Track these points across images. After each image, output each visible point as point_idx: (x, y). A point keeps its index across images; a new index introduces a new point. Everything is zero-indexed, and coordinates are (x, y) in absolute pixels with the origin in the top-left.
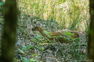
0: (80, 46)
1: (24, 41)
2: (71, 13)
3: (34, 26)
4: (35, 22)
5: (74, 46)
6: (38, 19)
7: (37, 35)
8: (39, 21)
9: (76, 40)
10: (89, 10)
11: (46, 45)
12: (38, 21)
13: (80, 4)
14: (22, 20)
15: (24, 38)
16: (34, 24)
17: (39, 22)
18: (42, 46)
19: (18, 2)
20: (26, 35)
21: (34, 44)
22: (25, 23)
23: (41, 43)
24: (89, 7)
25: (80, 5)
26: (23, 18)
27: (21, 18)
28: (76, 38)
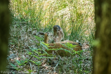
0: (83, 60)
1: (18, 54)
2: (73, 21)
3: (29, 37)
4: (30, 32)
5: (76, 61)
6: (34, 29)
7: (32, 47)
8: (36, 30)
9: (79, 53)
10: (93, 17)
11: (43, 59)
12: (33, 30)
13: (83, 10)
14: (15, 29)
15: (18, 50)
16: (29, 35)
17: (36, 32)
18: (38, 61)
19: (10, 8)
20: (20, 47)
21: (29, 58)
22: (19, 33)
23: (38, 57)
24: (94, 14)
25: (83, 12)
26: (16, 27)
27: (14, 27)
28: (79, 51)
